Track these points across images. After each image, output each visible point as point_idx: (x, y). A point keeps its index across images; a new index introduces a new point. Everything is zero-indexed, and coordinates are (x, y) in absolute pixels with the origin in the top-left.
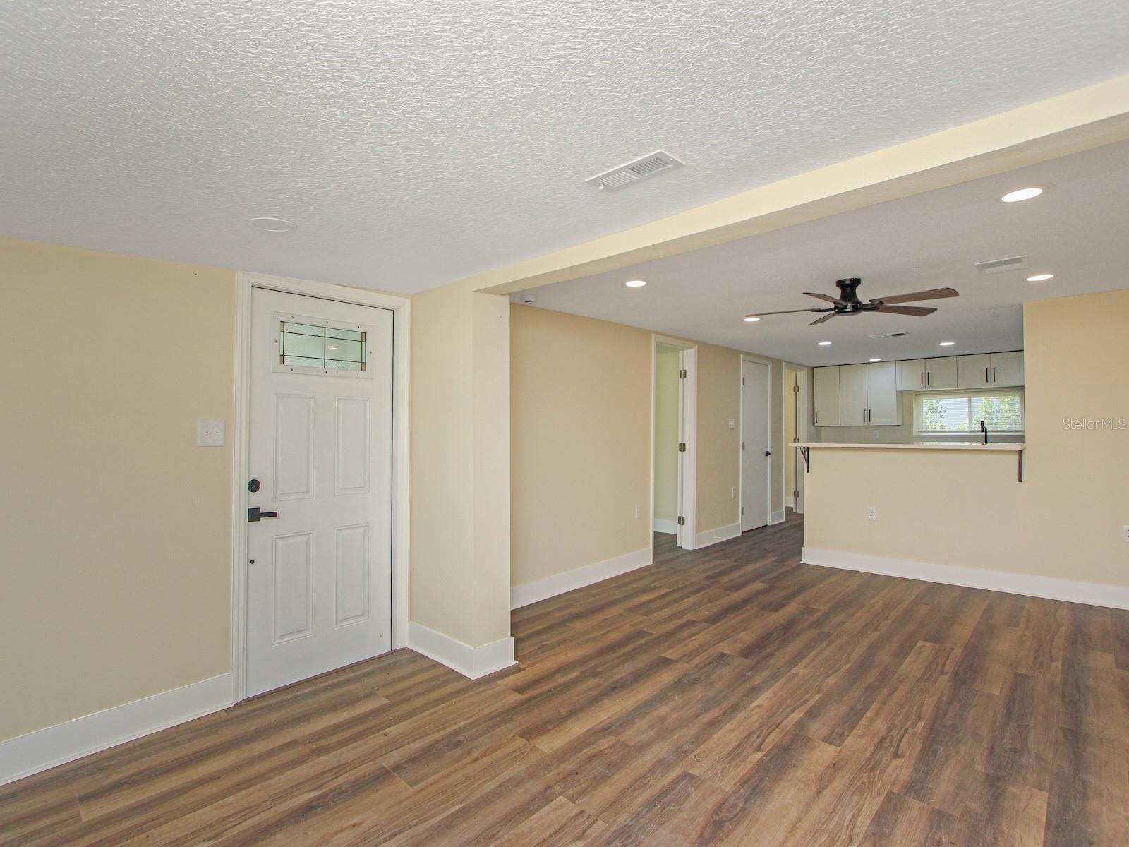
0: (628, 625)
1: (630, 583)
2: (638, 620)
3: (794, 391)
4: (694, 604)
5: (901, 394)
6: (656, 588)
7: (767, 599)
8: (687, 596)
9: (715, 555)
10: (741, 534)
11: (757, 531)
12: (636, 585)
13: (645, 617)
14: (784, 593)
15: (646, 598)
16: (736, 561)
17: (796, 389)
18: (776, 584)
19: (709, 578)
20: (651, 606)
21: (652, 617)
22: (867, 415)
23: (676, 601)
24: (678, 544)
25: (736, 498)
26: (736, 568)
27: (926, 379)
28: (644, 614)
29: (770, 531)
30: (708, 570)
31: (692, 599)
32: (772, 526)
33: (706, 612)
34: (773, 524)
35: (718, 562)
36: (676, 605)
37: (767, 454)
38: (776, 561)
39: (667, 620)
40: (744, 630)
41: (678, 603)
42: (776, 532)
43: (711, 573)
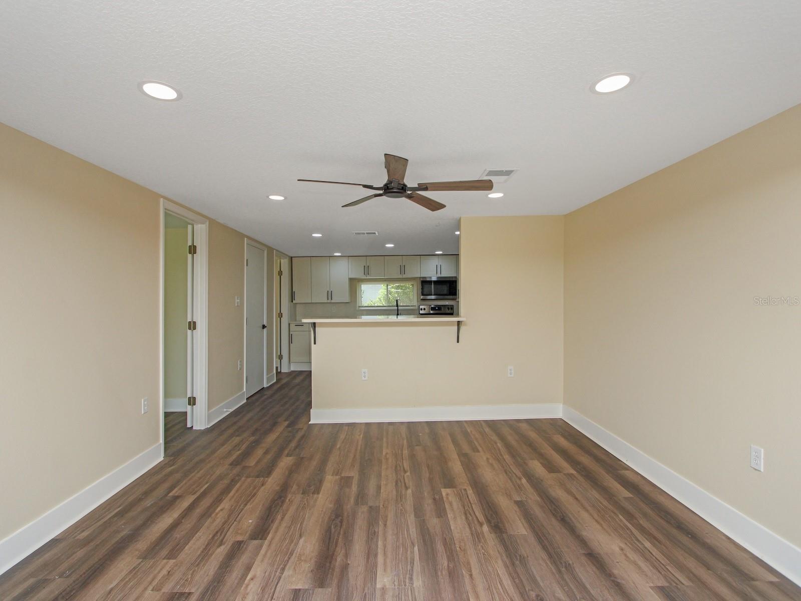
0: (149, 591)
1: (139, 500)
2: (164, 572)
3: (279, 275)
4: (231, 512)
5: (351, 280)
6: (176, 498)
7: (303, 477)
8: (218, 500)
9: (230, 431)
10: (245, 401)
11: (258, 396)
12: (148, 502)
13: (172, 562)
14: (314, 463)
15: (166, 521)
16: (253, 434)
17: (280, 273)
18: (301, 456)
19: (234, 464)
20: (178, 534)
21: (182, 556)
22: (330, 295)
23: (207, 514)
24: (189, 425)
25: (242, 369)
26: (257, 443)
27: (367, 269)
28: (172, 555)
29: (269, 393)
30: (230, 453)
31: (226, 504)
32: (268, 388)
33: (249, 522)
34: (268, 386)
35: (236, 440)
36: (210, 520)
37: (264, 327)
38: (288, 426)
39: (206, 553)
40: (301, 536)
41: (210, 516)
42: (274, 394)
43: (234, 457)
